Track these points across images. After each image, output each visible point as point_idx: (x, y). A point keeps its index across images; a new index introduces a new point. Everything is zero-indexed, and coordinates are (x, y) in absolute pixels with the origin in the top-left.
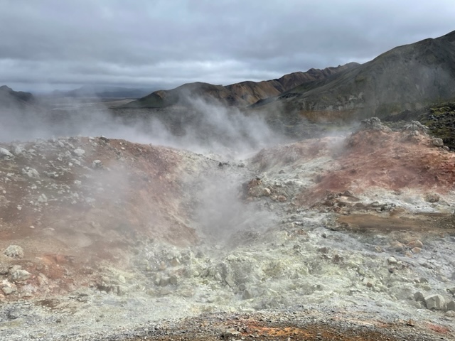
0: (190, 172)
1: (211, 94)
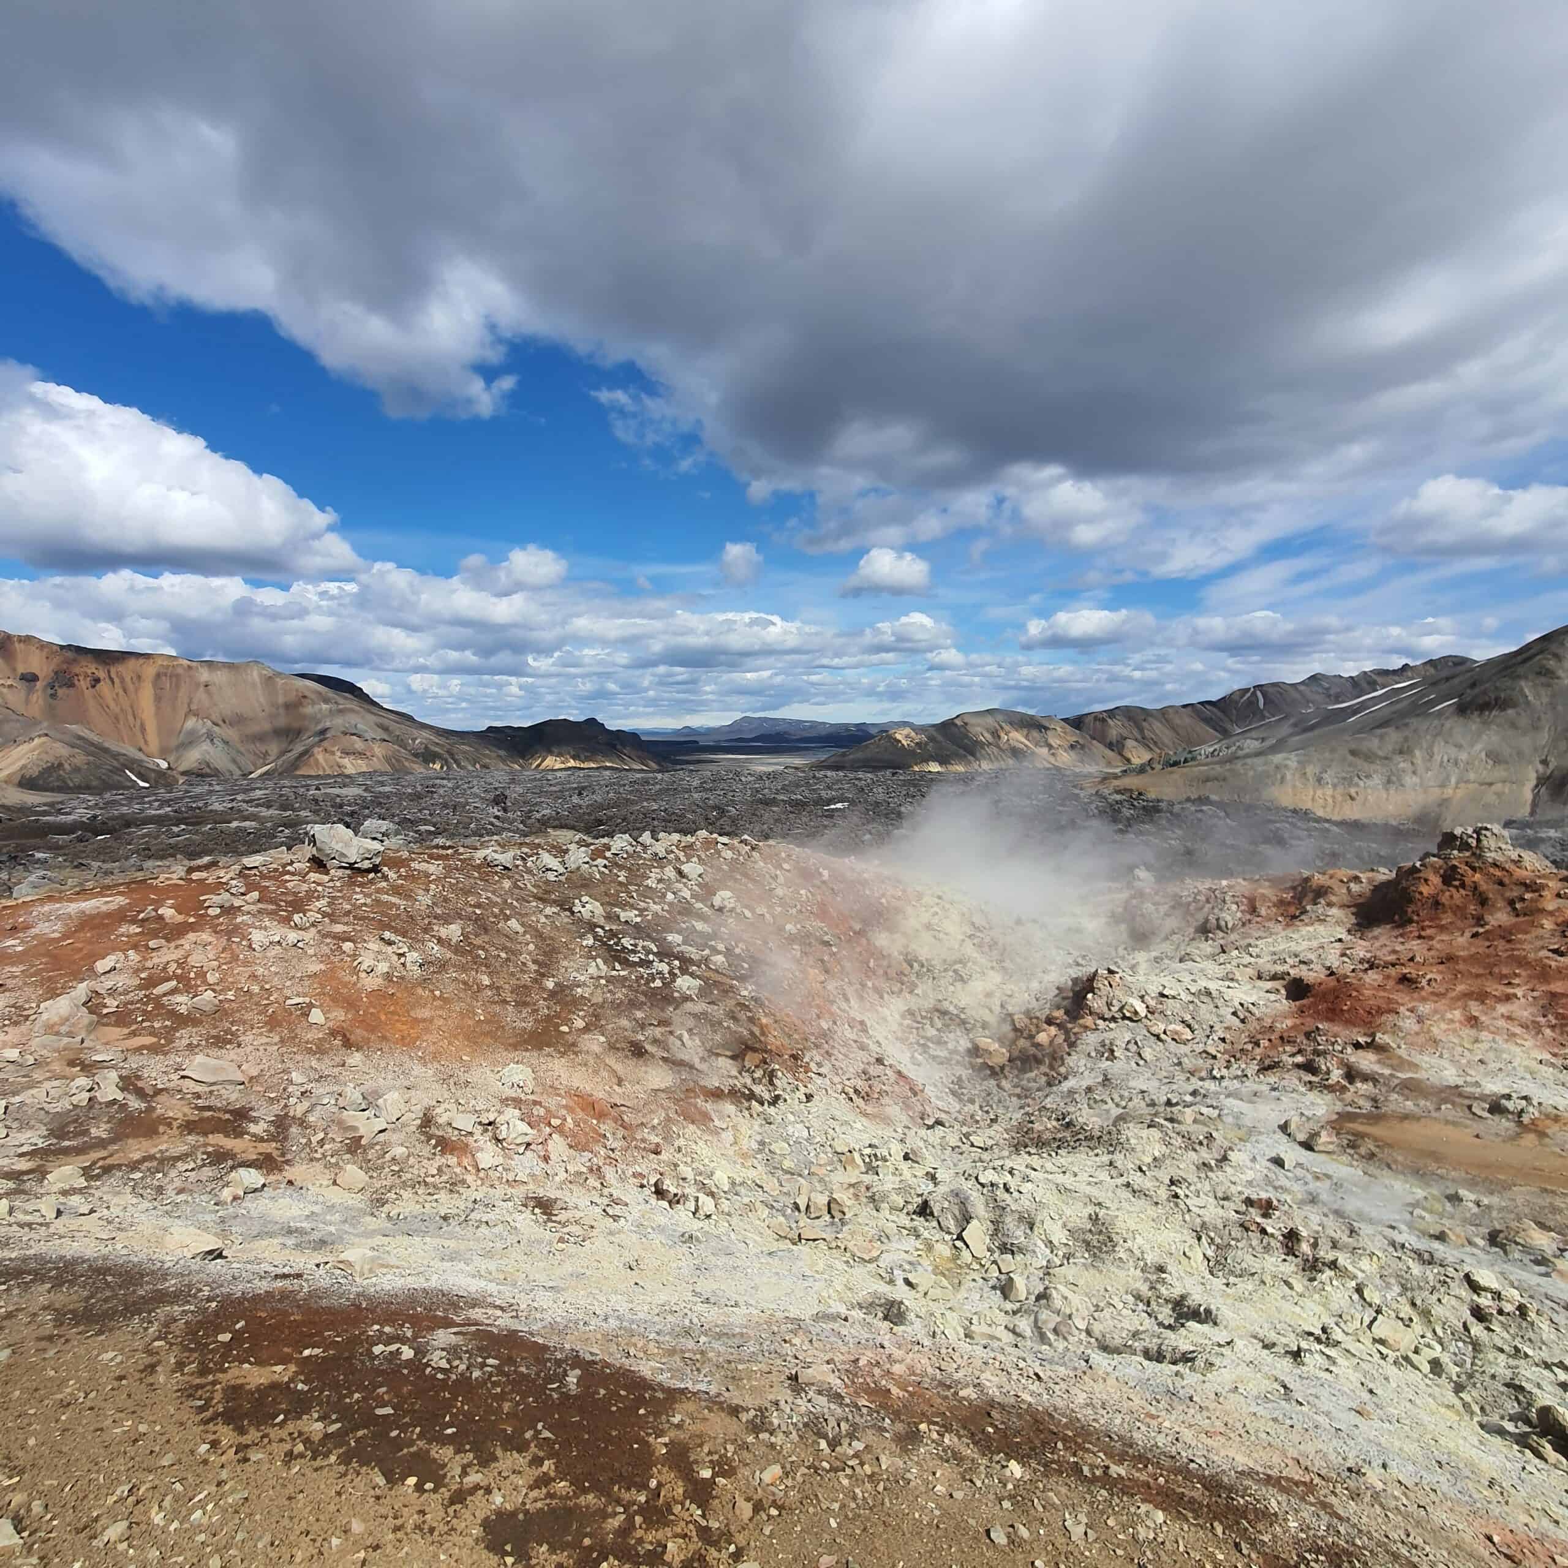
1: (1027, 737)
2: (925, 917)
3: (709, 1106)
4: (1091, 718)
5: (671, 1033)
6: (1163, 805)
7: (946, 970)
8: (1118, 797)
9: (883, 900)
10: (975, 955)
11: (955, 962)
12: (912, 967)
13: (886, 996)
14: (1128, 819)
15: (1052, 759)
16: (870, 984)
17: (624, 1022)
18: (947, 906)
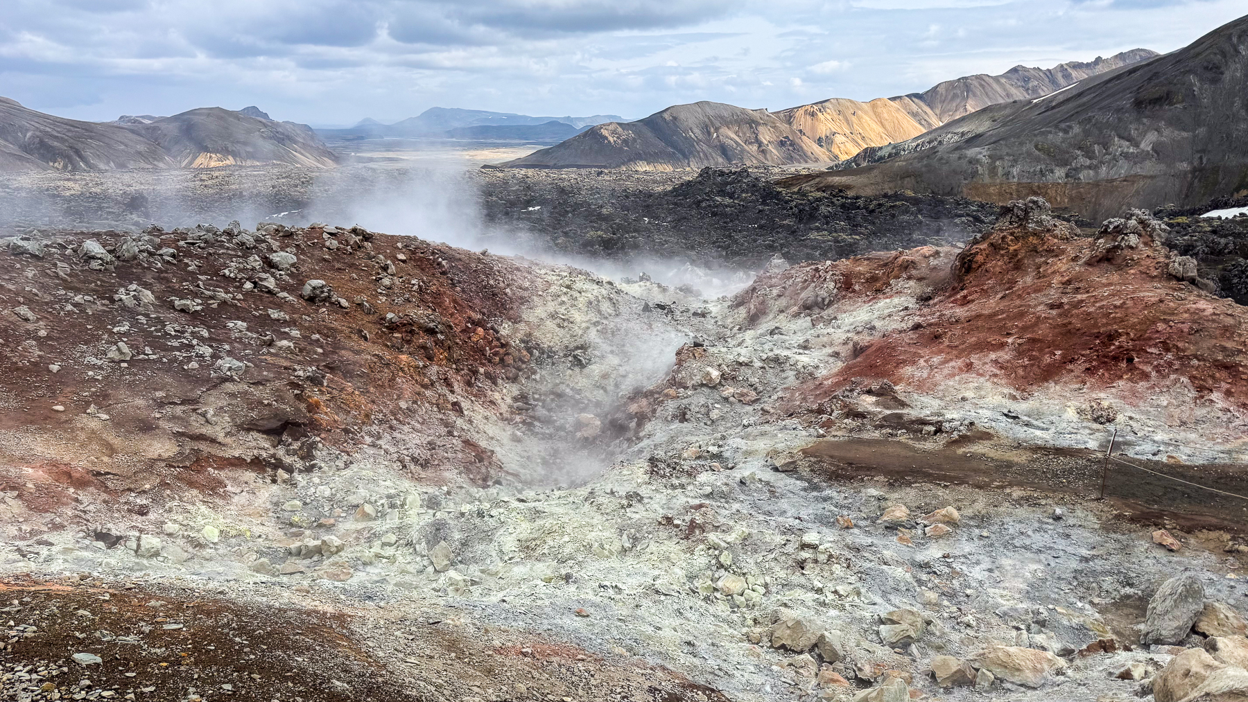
0: (564, 322)
1: (736, 133)
2: (551, 306)
3: (223, 475)
4: (801, 111)
5: (194, 410)
6: (861, 202)
7: (565, 356)
8: (819, 194)
9: (508, 290)
10: (598, 340)
11: (577, 348)
12: (531, 354)
13: (500, 381)
14: (826, 217)
15: (761, 157)
16: (482, 370)
17: (140, 402)
18: (576, 294)
